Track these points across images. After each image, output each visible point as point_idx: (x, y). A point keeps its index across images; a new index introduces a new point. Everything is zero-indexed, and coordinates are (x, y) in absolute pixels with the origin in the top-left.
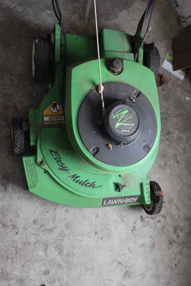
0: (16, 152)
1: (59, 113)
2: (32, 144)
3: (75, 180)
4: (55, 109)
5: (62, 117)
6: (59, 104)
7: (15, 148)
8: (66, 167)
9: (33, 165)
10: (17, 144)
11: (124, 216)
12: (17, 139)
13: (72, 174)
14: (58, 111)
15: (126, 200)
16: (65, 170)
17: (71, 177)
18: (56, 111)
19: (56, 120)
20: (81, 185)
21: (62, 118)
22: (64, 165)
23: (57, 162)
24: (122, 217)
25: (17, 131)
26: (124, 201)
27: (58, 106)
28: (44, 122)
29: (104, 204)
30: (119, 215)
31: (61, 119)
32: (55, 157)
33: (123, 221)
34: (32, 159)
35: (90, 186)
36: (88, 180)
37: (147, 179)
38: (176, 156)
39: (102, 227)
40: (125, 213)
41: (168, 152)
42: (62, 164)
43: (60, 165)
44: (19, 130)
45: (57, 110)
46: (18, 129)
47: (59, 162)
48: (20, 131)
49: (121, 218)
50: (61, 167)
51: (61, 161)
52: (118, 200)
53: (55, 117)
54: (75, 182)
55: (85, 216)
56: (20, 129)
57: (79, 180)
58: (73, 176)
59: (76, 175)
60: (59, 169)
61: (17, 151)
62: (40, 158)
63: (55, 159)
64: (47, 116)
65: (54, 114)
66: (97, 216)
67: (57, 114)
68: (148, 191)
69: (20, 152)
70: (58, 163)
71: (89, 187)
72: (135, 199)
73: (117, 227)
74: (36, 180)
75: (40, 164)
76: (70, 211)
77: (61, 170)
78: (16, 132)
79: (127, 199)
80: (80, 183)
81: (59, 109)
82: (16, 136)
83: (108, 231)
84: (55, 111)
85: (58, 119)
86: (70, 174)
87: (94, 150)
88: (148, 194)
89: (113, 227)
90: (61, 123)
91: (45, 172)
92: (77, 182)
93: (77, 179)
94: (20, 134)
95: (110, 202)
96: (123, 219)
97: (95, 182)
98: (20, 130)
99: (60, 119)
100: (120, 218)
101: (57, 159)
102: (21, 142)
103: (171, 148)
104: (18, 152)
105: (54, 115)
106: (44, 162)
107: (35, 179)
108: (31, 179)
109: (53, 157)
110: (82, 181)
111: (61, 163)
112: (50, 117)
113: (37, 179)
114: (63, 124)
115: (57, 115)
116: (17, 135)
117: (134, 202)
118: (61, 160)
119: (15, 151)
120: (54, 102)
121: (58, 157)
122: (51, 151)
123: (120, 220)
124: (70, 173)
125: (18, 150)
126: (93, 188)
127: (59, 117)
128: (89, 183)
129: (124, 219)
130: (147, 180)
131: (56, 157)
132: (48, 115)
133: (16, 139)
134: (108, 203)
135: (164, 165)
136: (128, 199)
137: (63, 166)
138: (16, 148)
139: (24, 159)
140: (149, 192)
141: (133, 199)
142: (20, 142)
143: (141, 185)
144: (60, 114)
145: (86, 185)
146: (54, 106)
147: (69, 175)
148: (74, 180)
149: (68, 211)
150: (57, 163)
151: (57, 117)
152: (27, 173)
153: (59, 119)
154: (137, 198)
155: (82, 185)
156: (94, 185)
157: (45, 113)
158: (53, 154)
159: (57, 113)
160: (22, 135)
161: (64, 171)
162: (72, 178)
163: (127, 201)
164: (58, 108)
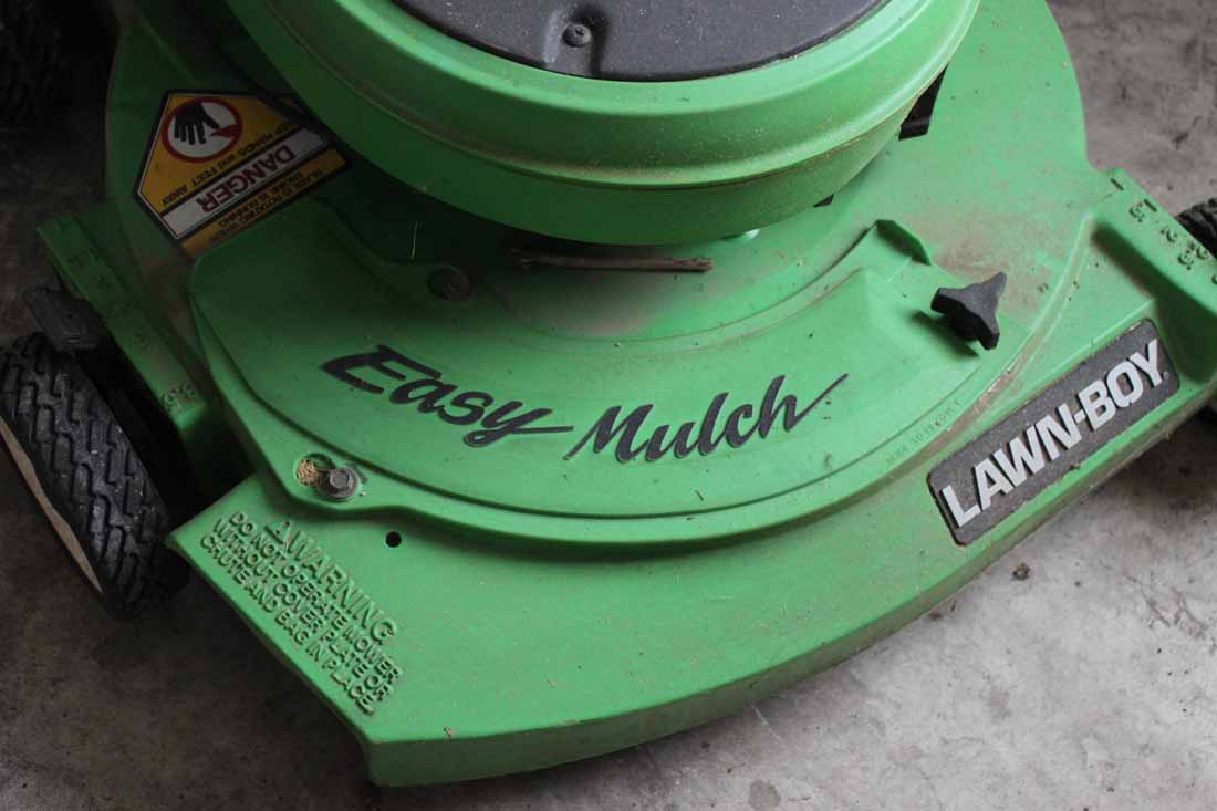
0: (114, 545)
1: (248, 137)
2: (183, 415)
3: (634, 447)
4: (208, 130)
5: (285, 148)
6: (216, 95)
7: (90, 516)
8: (515, 405)
9: (280, 542)
10: (81, 475)
11: (1179, 597)
12: (62, 441)
13: (587, 421)
14: (234, 132)
15: (1091, 408)
16: (514, 427)
17: (591, 442)
18: (226, 141)
19: (251, 186)
20: (695, 452)
21: (284, 155)
22: (488, 400)
23: (432, 409)
24: (1174, 609)
25: (29, 392)
26: (1080, 416)
27: (210, 109)
28: (185, 245)
29: (963, 517)
30: (1143, 608)
31: (281, 167)
32: (392, 385)
33: (1204, 627)
34: (242, 506)
35: (763, 427)
36: (720, 400)
37: (1113, 181)
38: (1199, 50)
39: (1095, 755)
40: (1171, 574)
41: (1128, 60)
42: (469, 401)
43: (463, 412)
44: (42, 383)
45: (225, 132)
46: (32, 376)
47: (446, 401)
48: (53, 383)
49: (1170, 616)
50: (477, 426)
51: (451, 388)
52: (1031, 433)
53: (239, 172)
54: (642, 454)
55: (918, 754)
56: (40, 373)
57: (661, 432)
58: (602, 432)
59: (614, 412)
60: (470, 440)
61: (116, 533)
62: (292, 465)
63: (401, 396)
64: (176, 200)
65: (221, 165)
66: (998, 705)
67: (242, 152)
68: (1185, 248)
69: (146, 534)
70: (441, 410)
71: (763, 434)
72: (1137, 358)
73: (1199, 695)
74: (364, 634)
75: (317, 494)
76: (785, 786)
77: (489, 437)
78: (26, 403)
79: (1090, 390)
80: (680, 448)
81: (231, 121)
82: (43, 426)
83: (1152, 763)
84: (215, 144)
85: (262, 174)
86: (569, 429)
87: (567, 39)
88: (1198, 262)
89: (1171, 714)
90: (298, 185)
91: (393, 540)
92: (653, 450)
93: (644, 434)
94: (65, 400)
95: (991, 481)
96: (1192, 618)
97: (778, 382)
98: (48, 378)
99: (274, 168)
100: (1166, 622)
101: (412, 395)
102: (107, 448)
103: (1129, 29)
104: (130, 539)
105: (220, 171)
106: (340, 463)
107: (356, 627)
108: (324, 645)
109: (379, 390)
110: (687, 428)
111: (459, 402)
112: (202, 195)
113: (368, 623)
114: (314, 180)
115: (240, 158)
116: (44, 415)
117: (1154, 395)
118: (444, 379)
119: (106, 541)
120: (176, 102)
121: (413, 376)
122: (338, 368)
123: (1177, 636)
124: (567, 424)
125: (115, 519)
126: (791, 422)
127: (264, 157)
128: (746, 410)
129: (1196, 608)
130: (1119, 187)
131: (400, 383)
132: (184, 189)
133: (54, 444)
134: (986, 493)
135: (1171, 147)
136: (1098, 386)
137: (488, 411)
138: (98, 511)
139: (193, 540)
140: (1192, 246)
141: (1124, 367)
142: (89, 450)
143: (1108, 242)
144: (262, 141)
145: (733, 437)
146: (191, 120)
147: (574, 438)
148: (624, 453)
149: (772, 789)
150: (434, 415)
151: (249, 166)
152: (270, 617)
153: (269, 173)
154: (1153, 346)
155: (705, 445)
156: (790, 402)
157: (154, 190)
158: (365, 373)
159: (238, 147)
160: (80, 398)
161: (510, 437)
162: (599, 446)
163: (1104, 408)
164: (223, 117)
